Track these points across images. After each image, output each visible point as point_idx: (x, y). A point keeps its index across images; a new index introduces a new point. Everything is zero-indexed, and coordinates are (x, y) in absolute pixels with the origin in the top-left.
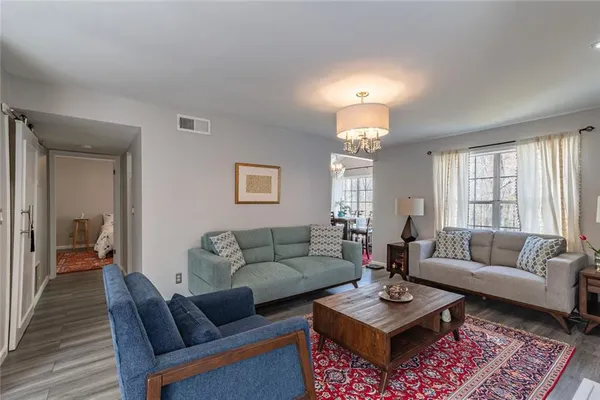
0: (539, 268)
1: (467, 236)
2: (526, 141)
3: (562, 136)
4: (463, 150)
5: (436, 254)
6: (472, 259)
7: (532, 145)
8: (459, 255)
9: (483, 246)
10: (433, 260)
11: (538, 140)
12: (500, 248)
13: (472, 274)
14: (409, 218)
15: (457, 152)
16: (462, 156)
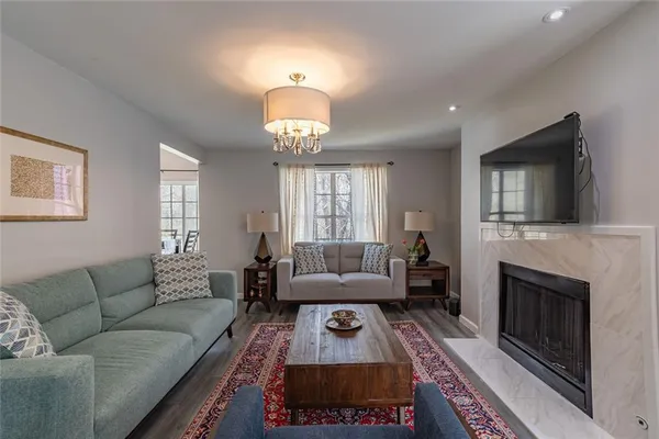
0: (382, 269)
1: (321, 250)
2: (357, 166)
3: (378, 166)
4: (309, 166)
5: (298, 272)
6: (329, 272)
7: (361, 169)
8: (319, 269)
9: (333, 257)
10: (297, 278)
11: (364, 166)
12: (347, 257)
13: (342, 284)
14: (263, 235)
15: (303, 167)
16: (309, 172)
